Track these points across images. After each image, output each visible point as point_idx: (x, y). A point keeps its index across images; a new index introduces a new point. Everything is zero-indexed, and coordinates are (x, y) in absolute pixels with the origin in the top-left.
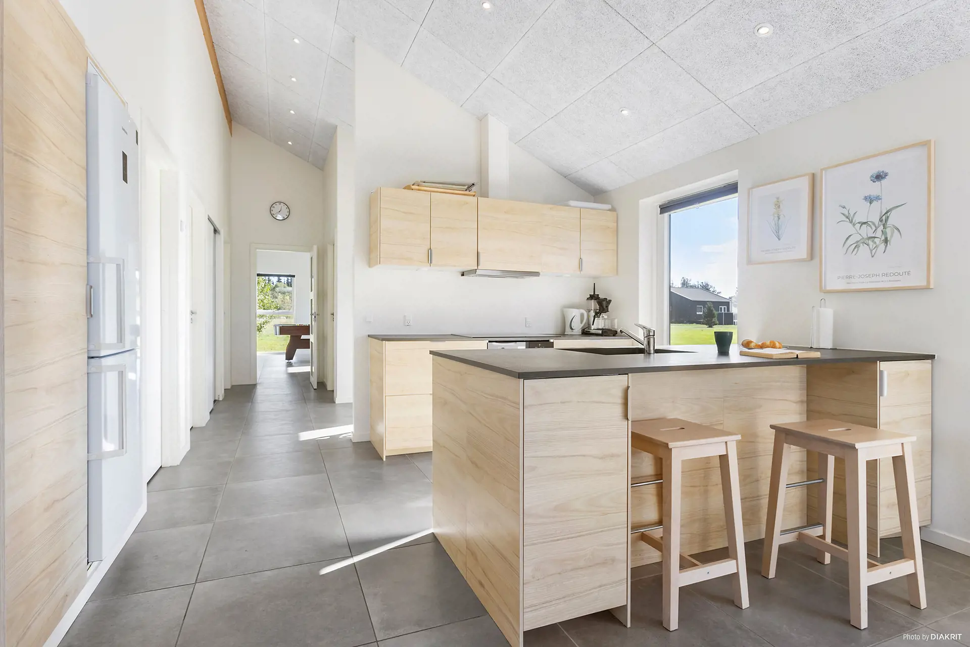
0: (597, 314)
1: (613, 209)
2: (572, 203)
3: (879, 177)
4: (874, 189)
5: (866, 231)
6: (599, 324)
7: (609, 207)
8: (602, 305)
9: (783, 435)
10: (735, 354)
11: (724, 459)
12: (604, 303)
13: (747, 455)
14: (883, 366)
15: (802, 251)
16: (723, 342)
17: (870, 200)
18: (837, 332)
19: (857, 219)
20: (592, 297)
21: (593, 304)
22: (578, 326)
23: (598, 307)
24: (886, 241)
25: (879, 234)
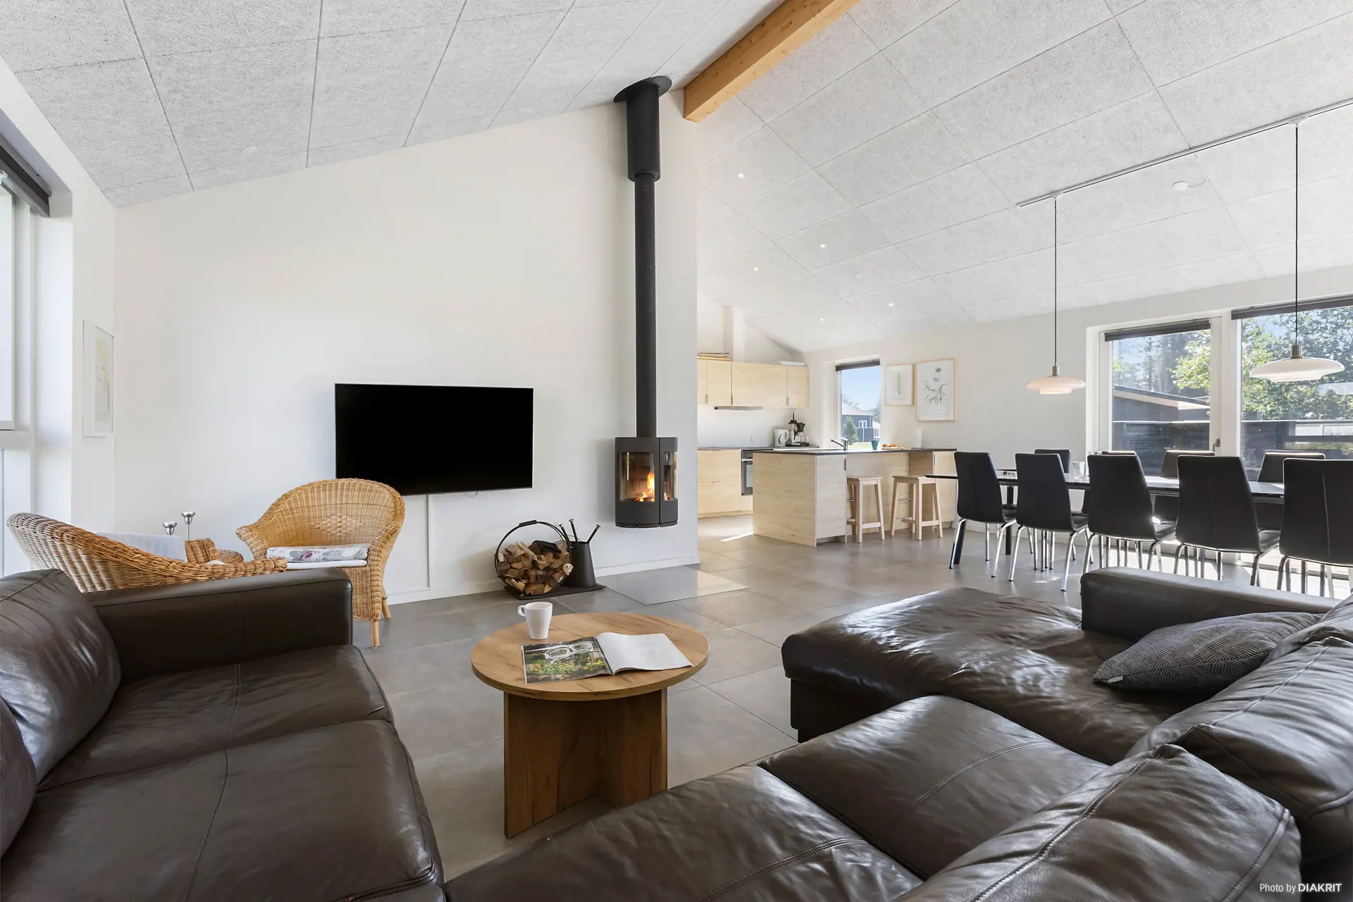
0: (796, 433)
1: (806, 366)
2: (784, 363)
3: (938, 370)
4: (937, 375)
5: (934, 394)
6: (798, 439)
7: (803, 364)
8: (800, 427)
9: (898, 479)
10: (879, 448)
11: (876, 486)
12: (801, 426)
13: (885, 487)
14: (935, 453)
15: (909, 402)
16: (875, 444)
17: (936, 380)
18: (923, 440)
19: (931, 388)
20: (792, 422)
21: (794, 426)
22: (783, 441)
23: (797, 428)
24: (941, 399)
25: (938, 396)
